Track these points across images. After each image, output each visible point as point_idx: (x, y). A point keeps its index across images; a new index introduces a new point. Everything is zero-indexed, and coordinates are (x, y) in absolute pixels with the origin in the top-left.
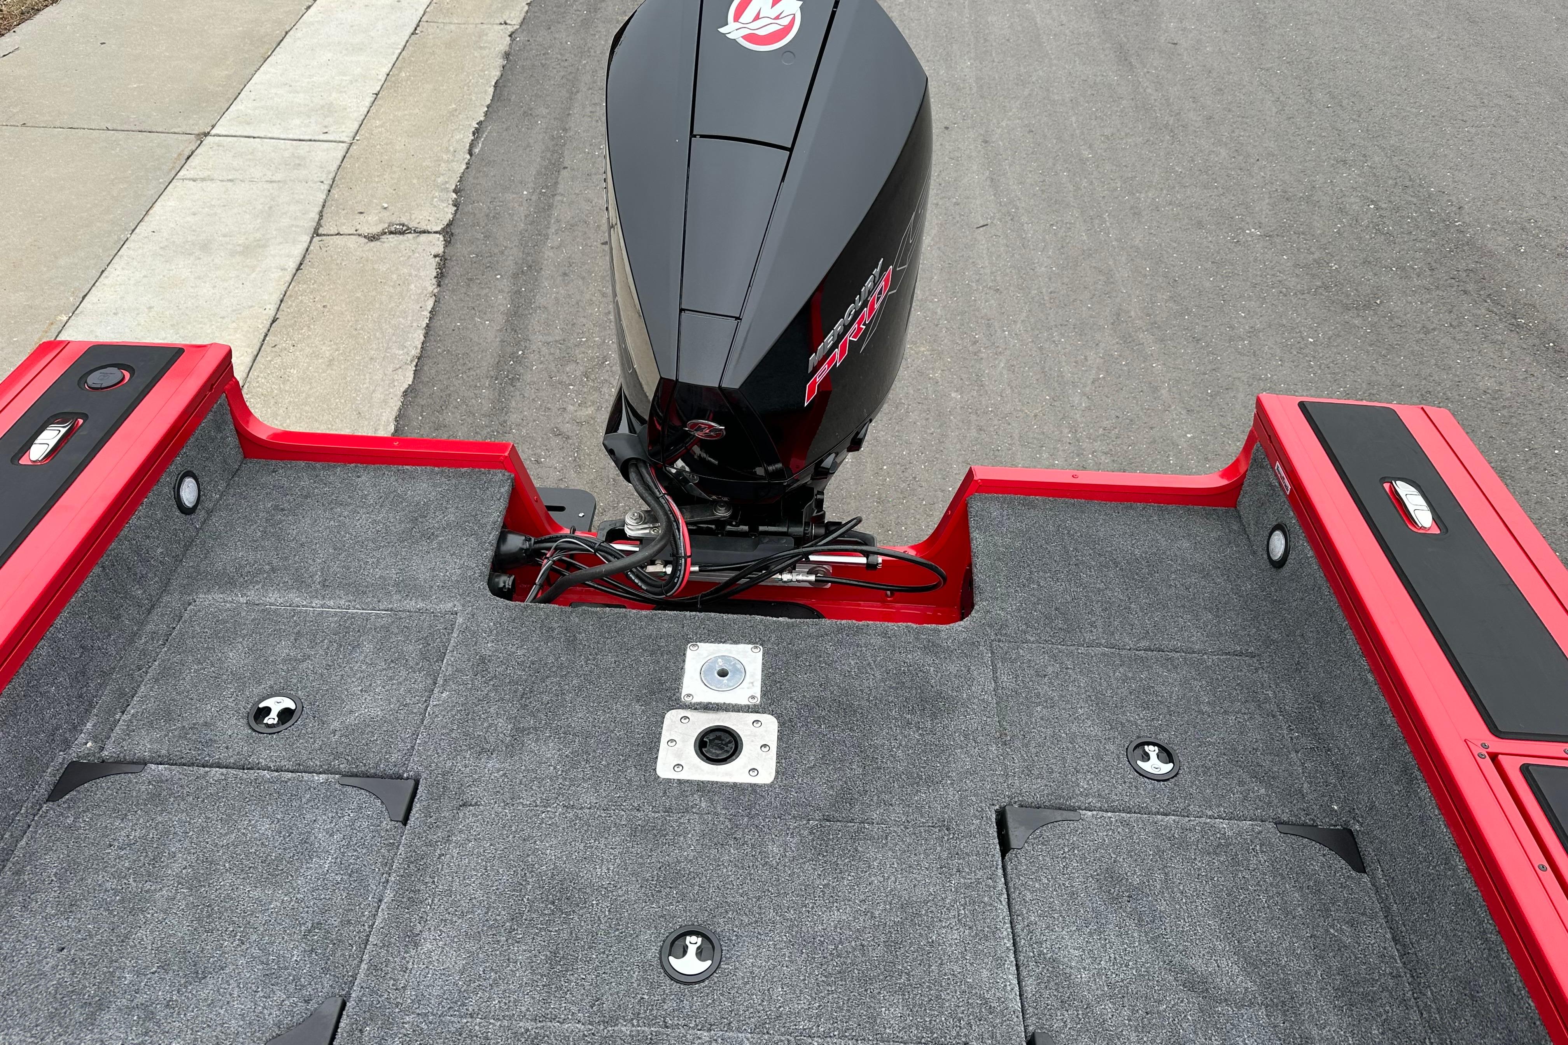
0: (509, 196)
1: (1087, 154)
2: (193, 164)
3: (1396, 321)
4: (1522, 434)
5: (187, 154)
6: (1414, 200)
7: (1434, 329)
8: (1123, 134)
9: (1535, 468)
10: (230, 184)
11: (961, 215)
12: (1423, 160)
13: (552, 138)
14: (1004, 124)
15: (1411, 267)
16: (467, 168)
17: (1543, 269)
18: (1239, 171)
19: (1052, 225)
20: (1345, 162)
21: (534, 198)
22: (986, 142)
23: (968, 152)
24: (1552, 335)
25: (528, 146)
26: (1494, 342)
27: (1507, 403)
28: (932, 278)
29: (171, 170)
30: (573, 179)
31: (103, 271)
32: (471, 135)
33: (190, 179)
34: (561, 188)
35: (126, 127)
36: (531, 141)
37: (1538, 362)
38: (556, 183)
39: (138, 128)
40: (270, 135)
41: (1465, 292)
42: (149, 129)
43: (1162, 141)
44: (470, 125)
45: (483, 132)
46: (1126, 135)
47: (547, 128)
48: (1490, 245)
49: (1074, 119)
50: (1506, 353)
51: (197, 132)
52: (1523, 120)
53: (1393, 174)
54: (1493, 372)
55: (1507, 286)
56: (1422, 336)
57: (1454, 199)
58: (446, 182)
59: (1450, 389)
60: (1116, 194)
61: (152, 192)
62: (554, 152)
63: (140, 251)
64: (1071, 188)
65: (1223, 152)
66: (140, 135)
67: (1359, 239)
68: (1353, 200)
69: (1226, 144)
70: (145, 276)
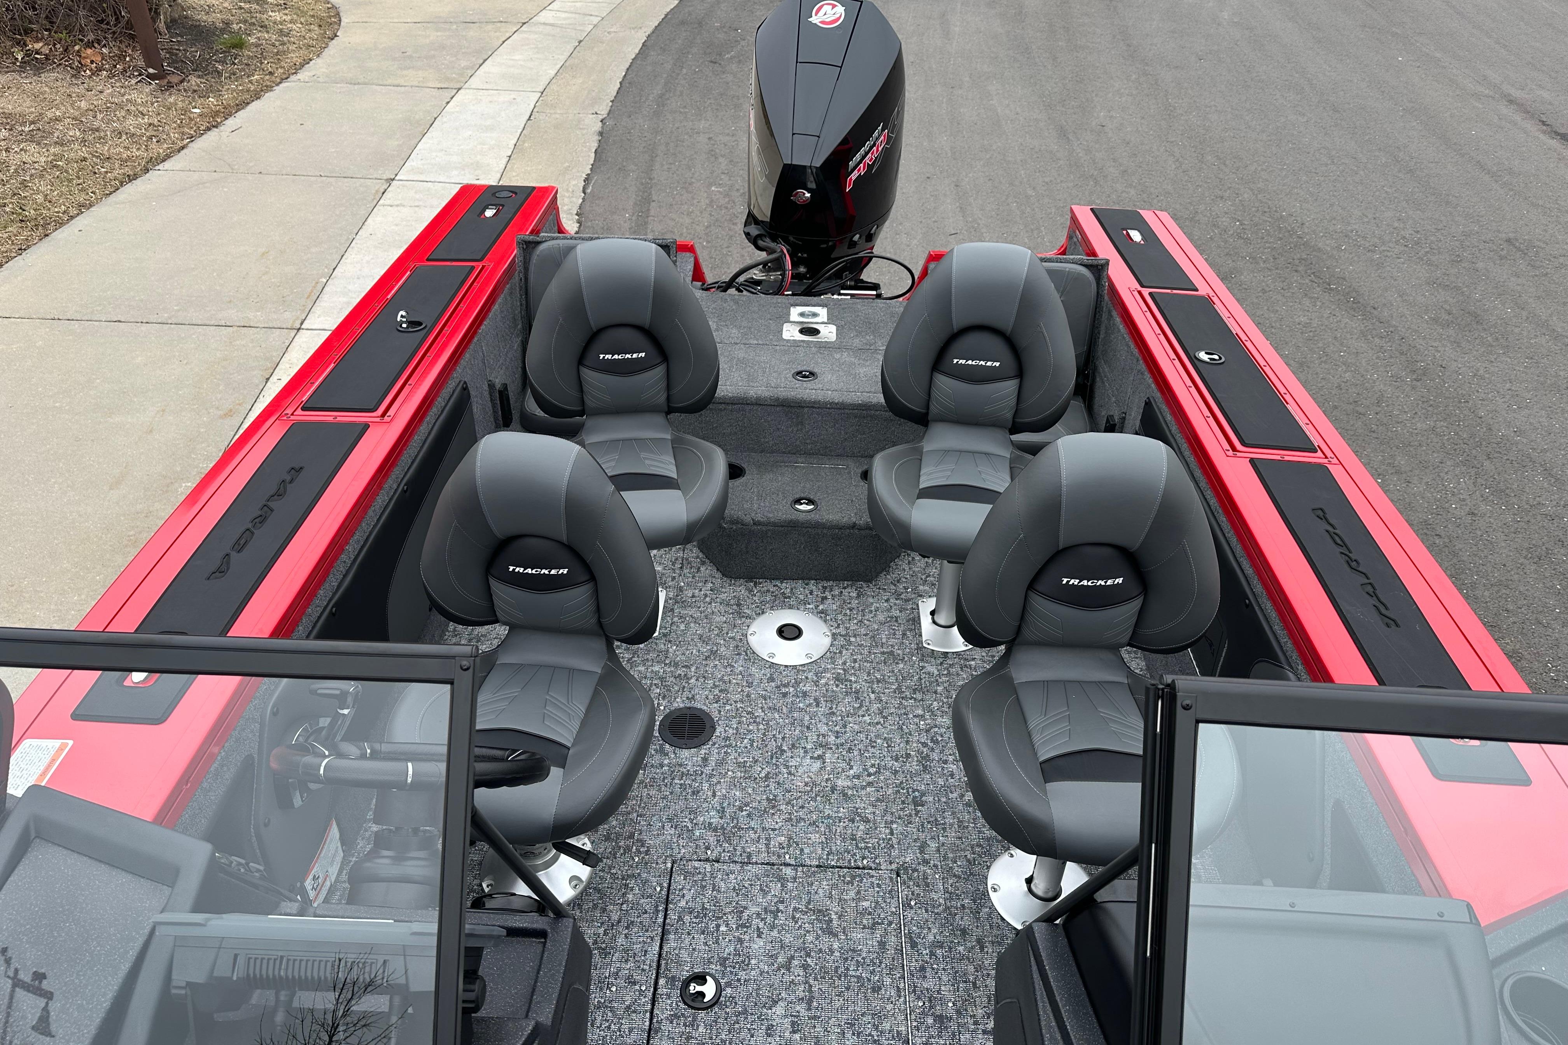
0: (615, 217)
1: (1030, 192)
2: (388, 197)
3: (1244, 286)
4: (1320, 345)
5: (382, 191)
6: (1270, 220)
7: (1270, 291)
8: (1059, 181)
9: (1325, 362)
10: (417, 209)
11: (938, 228)
12: (1280, 196)
13: (642, 184)
14: (971, 175)
15: (1260, 257)
16: (583, 201)
17: (1356, 258)
18: (1143, 203)
19: (1003, 234)
20: (1222, 198)
21: (634, 218)
22: (957, 186)
23: (943, 192)
24: (1354, 294)
25: (625, 188)
26: (1311, 298)
27: (1313, 330)
28: (917, 263)
29: (373, 200)
30: (660, 207)
31: (342, 256)
32: (583, 182)
33: (388, 205)
34: (652, 212)
35: (334, 175)
36: (627, 186)
37: (1340, 309)
38: (648, 210)
39: (342, 175)
40: (438, 180)
41: (1296, 271)
42: (350, 176)
43: (1087, 185)
44: (581, 176)
45: (591, 180)
46: (1061, 181)
47: (637, 178)
48: (1320, 245)
49: (1023, 172)
50: (1319, 304)
51: (385, 178)
52: (1362, 172)
53: (1257, 204)
54: (1307, 314)
55: (1327, 268)
56: (1260, 294)
57: (1299, 219)
58: (570, 209)
59: (1275, 322)
60: (1051, 216)
61: (363, 212)
62: (644, 192)
63: (365, 245)
64: (1018, 213)
65: (1133, 192)
66: (346, 180)
67: (1226, 242)
68: (1224, 219)
69: (1135, 187)
70: (372, 259)
